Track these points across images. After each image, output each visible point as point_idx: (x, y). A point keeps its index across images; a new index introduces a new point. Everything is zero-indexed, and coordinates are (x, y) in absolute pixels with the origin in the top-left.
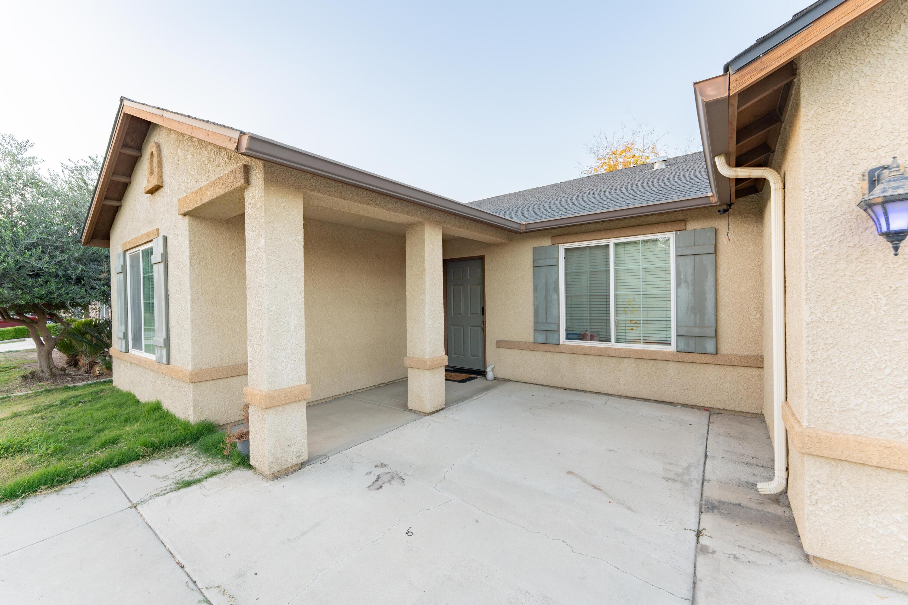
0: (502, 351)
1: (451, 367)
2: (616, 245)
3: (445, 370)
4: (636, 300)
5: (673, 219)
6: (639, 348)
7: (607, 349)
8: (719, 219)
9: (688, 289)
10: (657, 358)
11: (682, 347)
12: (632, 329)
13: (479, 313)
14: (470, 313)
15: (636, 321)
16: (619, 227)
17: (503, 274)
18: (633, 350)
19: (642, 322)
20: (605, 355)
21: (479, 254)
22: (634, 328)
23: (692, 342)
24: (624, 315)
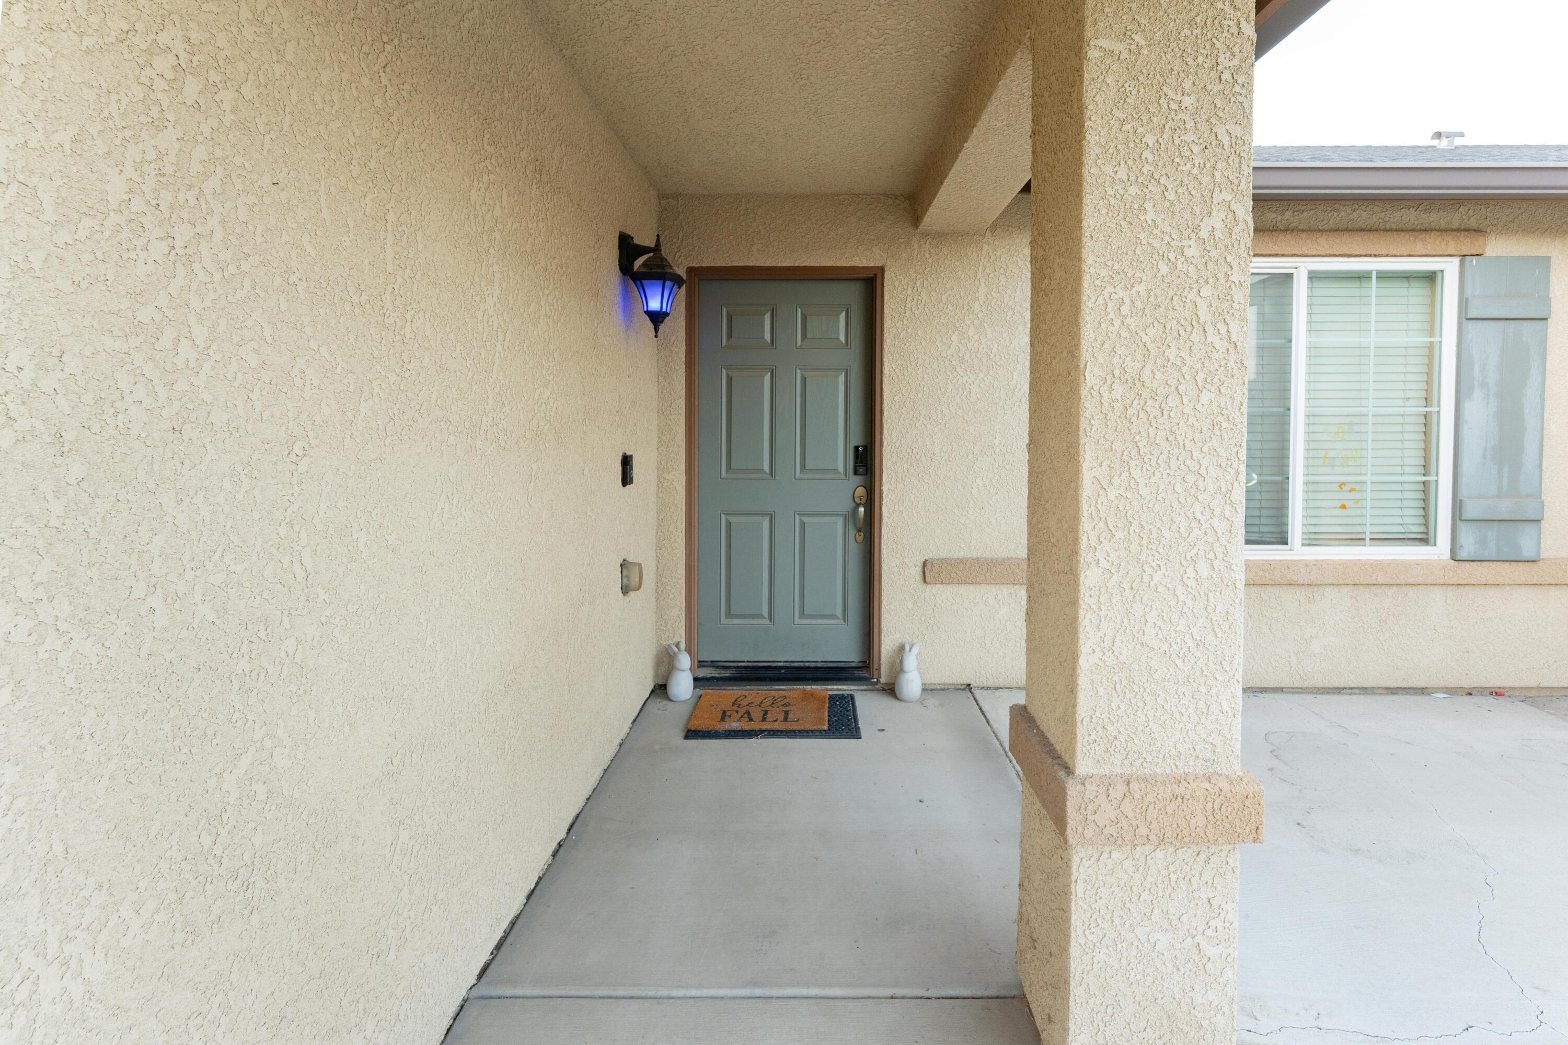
0: (943, 594)
1: (714, 664)
2: (1314, 277)
3: (696, 679)
4: (1356, 428)
5: (1455, 225)
6: (1361, 558)
7: (1287, 565)
8: (1549, 240)
9: (1488, 403)
10: (1411, 581)
11: (1468, 547)
12: (1343, 507)
13: (841, 468)
14: (803, 467)
15: (1354, 486)
16: (1326, 227)
17: (955, 338)
18: (1355, 563)
19: (1369, 487)
20: (1283, 582)
21: (862, 259)
22: (1348, 504)
23: (1492, 534)
24: (1327, 470)
